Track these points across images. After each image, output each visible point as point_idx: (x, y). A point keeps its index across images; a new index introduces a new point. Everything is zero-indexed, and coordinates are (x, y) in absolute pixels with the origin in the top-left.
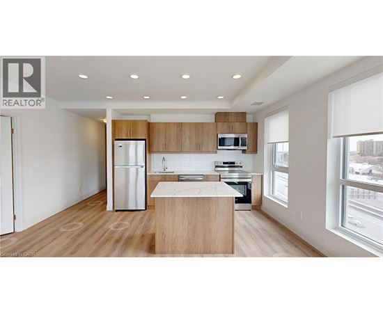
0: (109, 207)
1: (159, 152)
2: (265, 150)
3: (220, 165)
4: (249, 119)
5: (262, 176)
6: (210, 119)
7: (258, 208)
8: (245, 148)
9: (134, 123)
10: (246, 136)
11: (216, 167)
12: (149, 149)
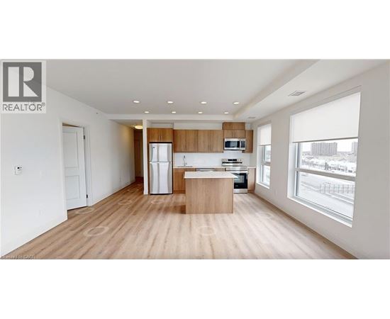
0: (146, 192)
1: (181, 152)
2: (258, 150)
3: (225, 161)
4: (248, 127)
5: (255, 169)
6: (219, 127)
7: (252, 192)
8: (244, 149)
9: (163, 130)
10: (244, 140)
11: (223, 163)
12: (175, 150)
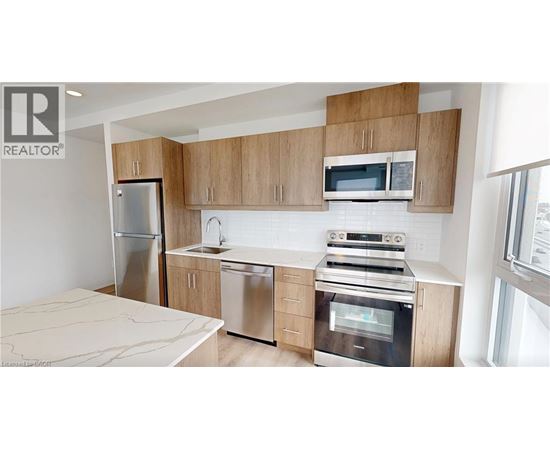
1: (200, 206)
3: (338, 240)
5: (457, 290)
11: (329, 245)
